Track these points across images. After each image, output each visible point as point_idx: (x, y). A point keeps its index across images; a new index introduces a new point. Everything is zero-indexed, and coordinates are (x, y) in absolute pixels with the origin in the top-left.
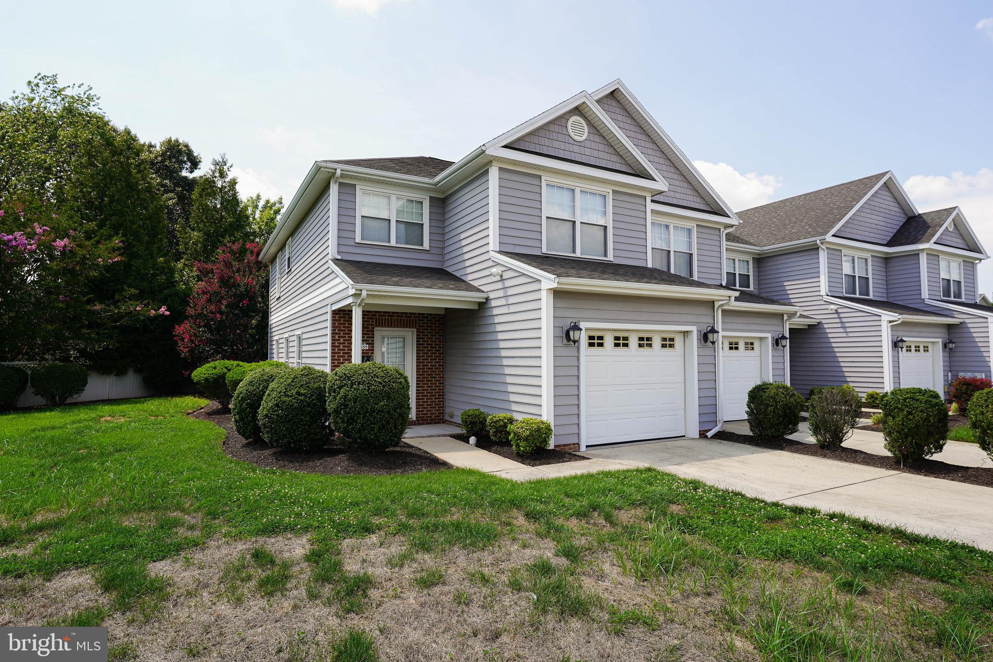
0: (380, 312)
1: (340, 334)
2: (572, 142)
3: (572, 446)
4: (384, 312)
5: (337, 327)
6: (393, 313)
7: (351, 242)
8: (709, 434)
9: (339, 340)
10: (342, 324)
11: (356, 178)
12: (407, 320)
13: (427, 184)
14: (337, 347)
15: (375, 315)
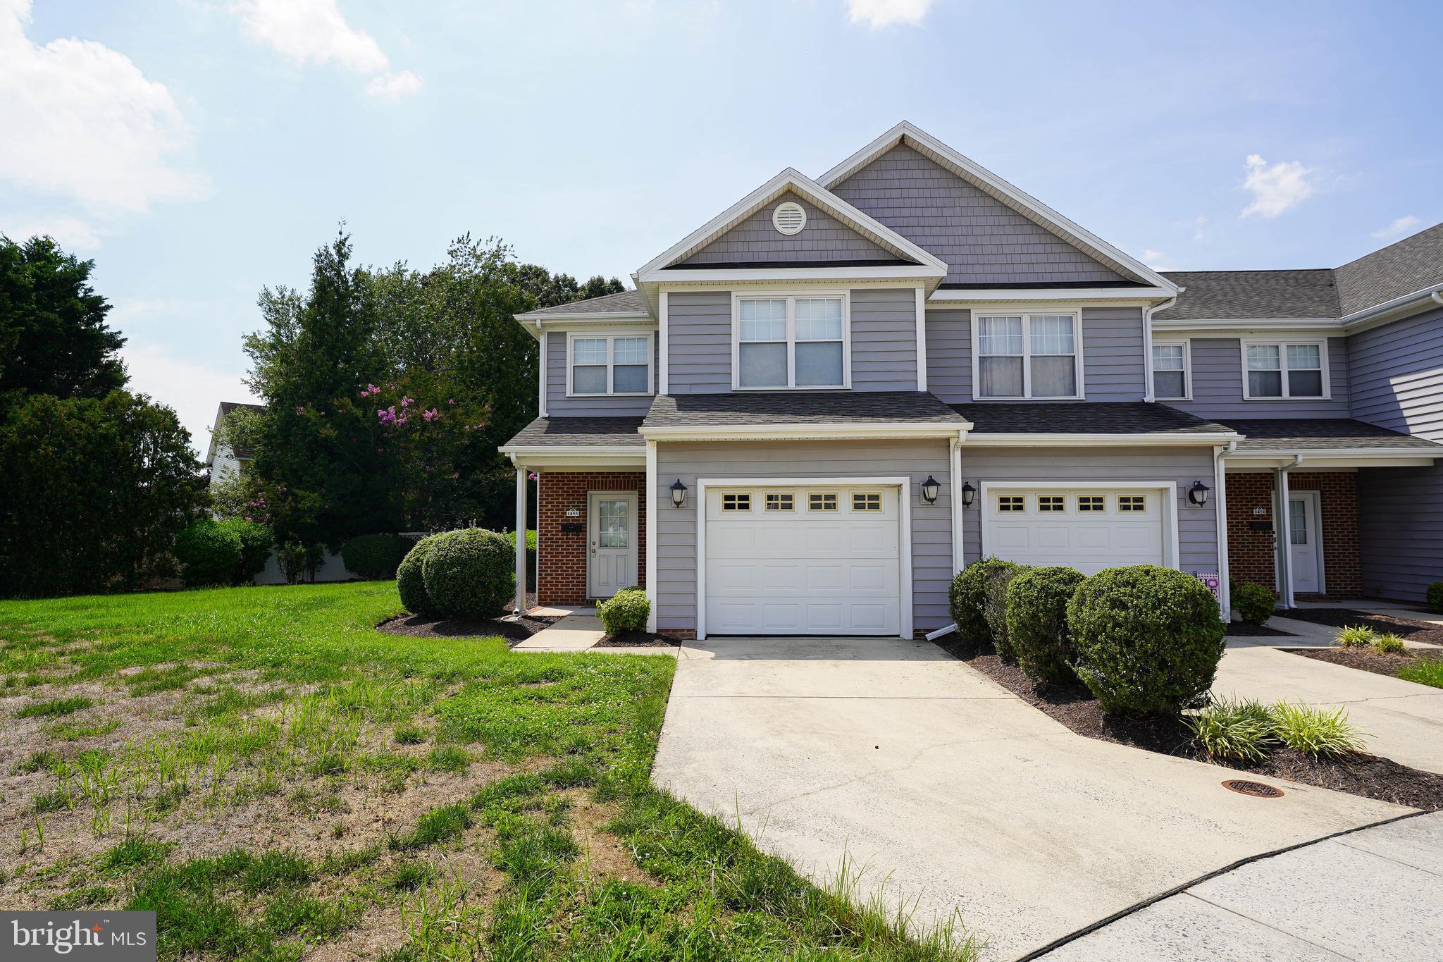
0: (593, 473)
1: (547, 499)
2: (782, 238)
3: (685, 632)
4: (597, 473)
5: (544, 492)
6: (608, 473)
7: (561, 397)
8: (930, 636)
9: (547, 506)
10: (550, 488)
11: (565, 325)
12: (625, 481)
13: (643, 318)
14: (544, 513)
15: (587, 477)
